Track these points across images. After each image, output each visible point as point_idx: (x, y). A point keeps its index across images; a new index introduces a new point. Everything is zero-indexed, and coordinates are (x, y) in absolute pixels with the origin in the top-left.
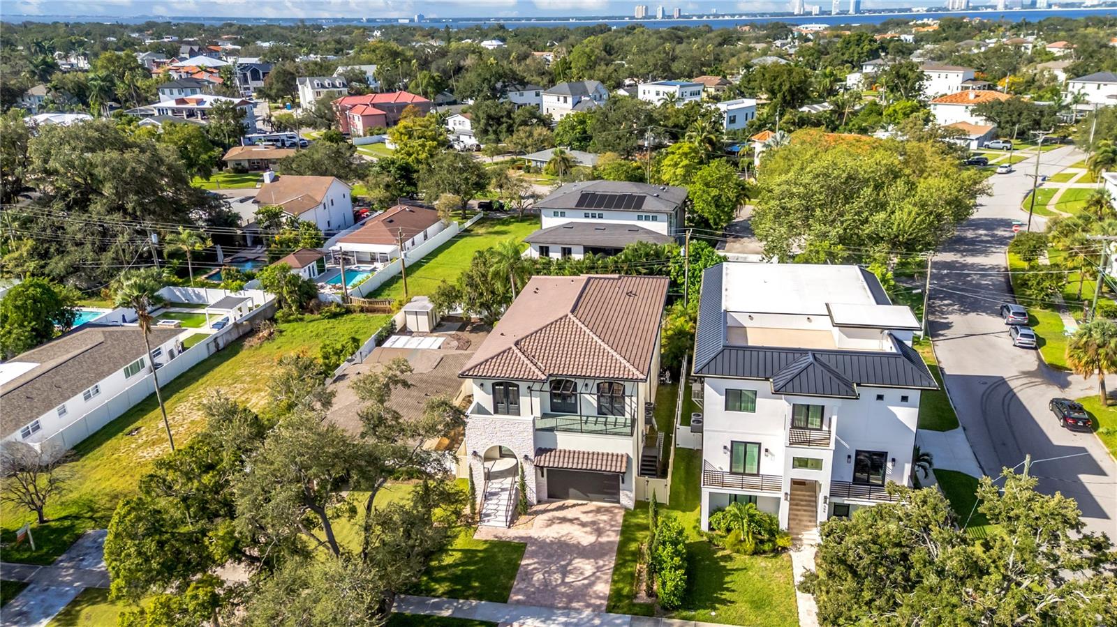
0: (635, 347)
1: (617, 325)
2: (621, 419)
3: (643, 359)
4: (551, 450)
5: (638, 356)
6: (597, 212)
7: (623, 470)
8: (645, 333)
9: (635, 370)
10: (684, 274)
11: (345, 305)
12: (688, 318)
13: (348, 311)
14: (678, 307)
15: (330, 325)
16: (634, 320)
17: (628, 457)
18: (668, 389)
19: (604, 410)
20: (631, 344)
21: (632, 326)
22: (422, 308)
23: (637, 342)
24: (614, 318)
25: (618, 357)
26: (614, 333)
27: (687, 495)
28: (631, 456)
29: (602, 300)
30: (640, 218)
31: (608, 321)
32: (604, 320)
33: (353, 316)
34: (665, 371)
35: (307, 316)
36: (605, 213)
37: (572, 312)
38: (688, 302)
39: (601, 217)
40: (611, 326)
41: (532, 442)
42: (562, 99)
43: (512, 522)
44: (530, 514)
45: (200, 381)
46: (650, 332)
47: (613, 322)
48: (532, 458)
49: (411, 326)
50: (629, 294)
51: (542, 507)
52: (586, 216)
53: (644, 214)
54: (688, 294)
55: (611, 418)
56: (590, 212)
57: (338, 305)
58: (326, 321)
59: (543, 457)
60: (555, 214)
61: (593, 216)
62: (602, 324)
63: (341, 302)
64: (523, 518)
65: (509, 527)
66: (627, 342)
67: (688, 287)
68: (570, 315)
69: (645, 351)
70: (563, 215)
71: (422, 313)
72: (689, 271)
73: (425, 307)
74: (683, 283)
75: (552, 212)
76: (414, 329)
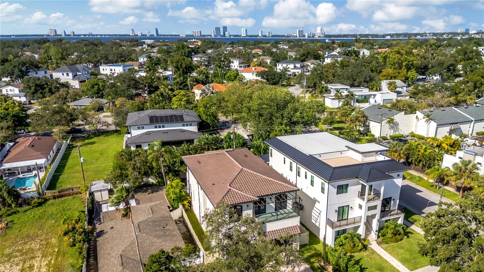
6: (161, 125)
7: (299, 232)
11: (42, 197)
19: (277, 208)
25: (280, 182)
29: (242, 160)
30: (183, 125)
36: (165, 125)
39: (163, 127)
42: (65, 74)
50: (246, 156)
52: (156, 127)
53: (185, 123)
56: (158, 125)
57: (38, 198)
58: (37, 208)
60: (139, 128)
61: (160, 127)
63: (38, 196)
68: (244, 168)
70: (143, 128)
71: (104, 190)
73: (104, 186)
75: (136, 127)
76: (100, 200)
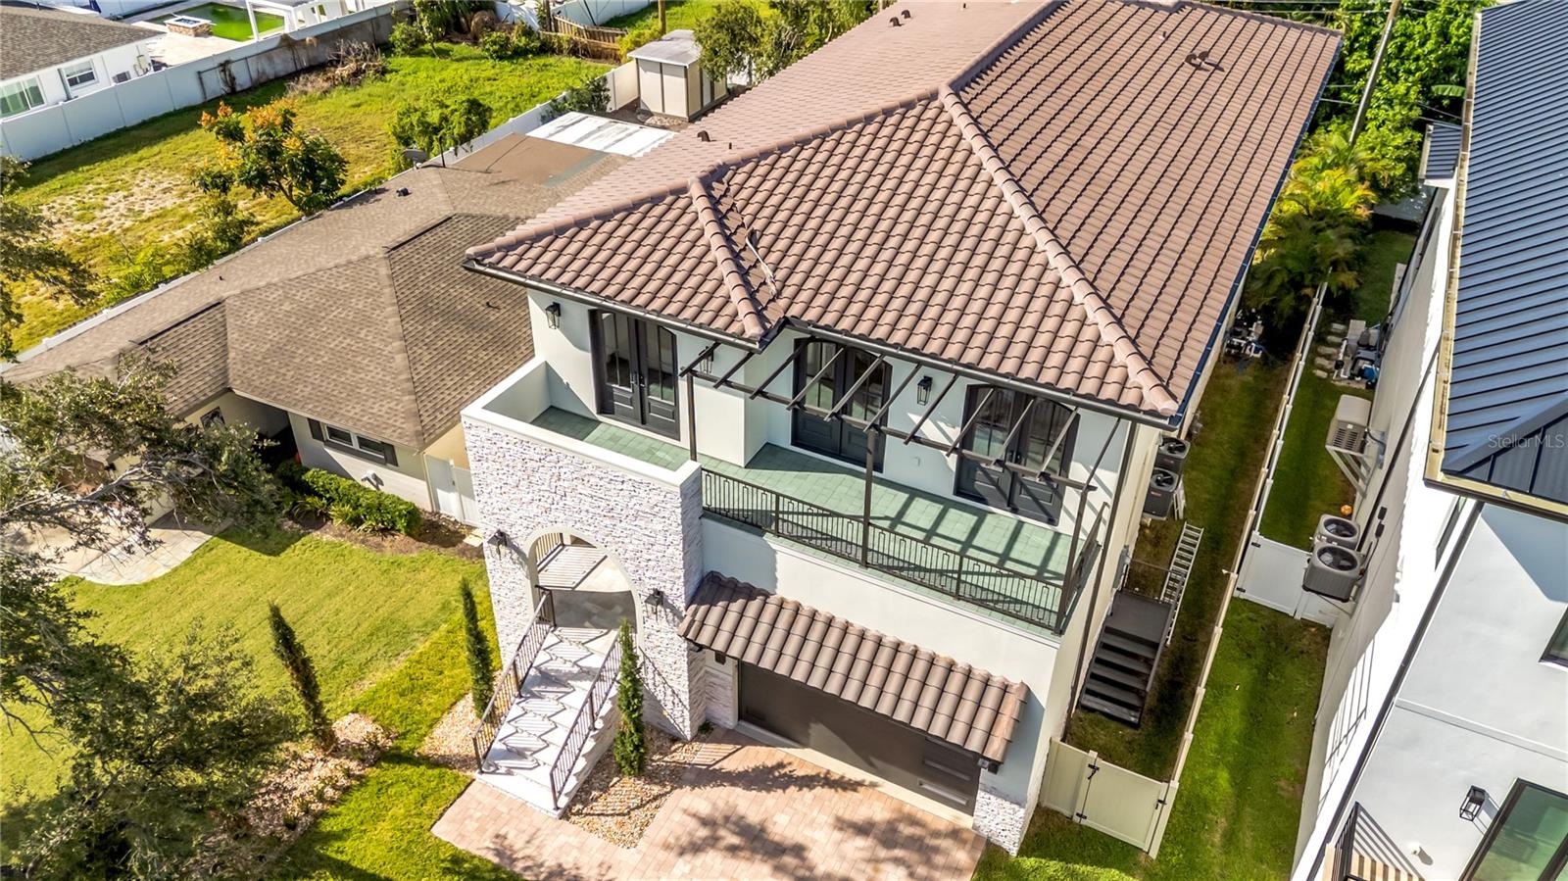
0: (1167, 259)
1: (1119, 158)
2: (1035, 536)
3: (1184, 316)
4: (750, 593)
5: (1169, 300)
7: (995, 750)
8: (1218, 207)
9: (1134, 365)
10: (1371, 48)
11: (544, 34)
12: (1353, 173)
13: (546, 49)
14: (1332, 138)
15: (491, 73)
16: (1188, 152)
17: (1028, 700)
18: (1248, 376)
19: (981, 485)
20: (1153, 243)
21: (1176, 172)
22: (676, 56)
23: (1180, 236)
24: (1116, 135)
25: (1080, 292)
26: (1096, 190)
27: (1236, 818)
28: (1042, 696)
29: (1093, 65)
31: (1089, 141)
32: (1072, 135)
33: (552, 60)
34: (1251, 320)
35: (463, 48)
37: (958, 86)
38: (1362, 128)
40: (1095, 161)
41: (676, 553)
43: (578, 803)
44: (653, 777)
45: (143, 152)
46: (1238, 206)
47: (1106, 147)
48: (680, 604)
49: (651, 102)
50: (1196, 60)
51: (705, 754)
54: (1368, 106)
55: (999, 522)
57: (528, 32)
58: (490, 62)
59: (716, 611)
62: (1060, 148)
63: (536, 25)
64: (627, 789)
65: (565, 815)
66: (1137, 231)
67: (1377, 85)
68: (947, 99)
69: (1203, 280)
71: (673, 69)
72: (1392, 37)
73: (684, 54)
74: (1362, 74)
76: (656, 108)
